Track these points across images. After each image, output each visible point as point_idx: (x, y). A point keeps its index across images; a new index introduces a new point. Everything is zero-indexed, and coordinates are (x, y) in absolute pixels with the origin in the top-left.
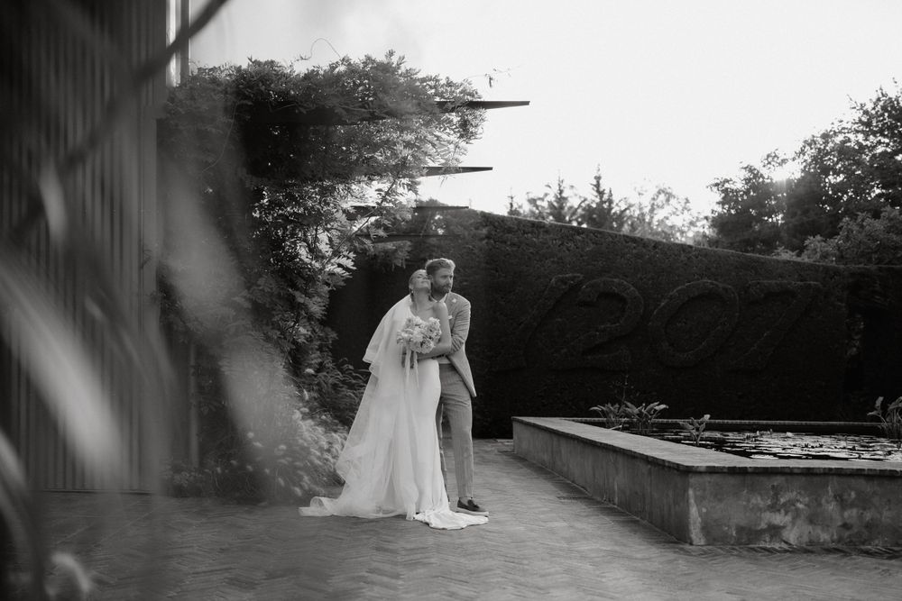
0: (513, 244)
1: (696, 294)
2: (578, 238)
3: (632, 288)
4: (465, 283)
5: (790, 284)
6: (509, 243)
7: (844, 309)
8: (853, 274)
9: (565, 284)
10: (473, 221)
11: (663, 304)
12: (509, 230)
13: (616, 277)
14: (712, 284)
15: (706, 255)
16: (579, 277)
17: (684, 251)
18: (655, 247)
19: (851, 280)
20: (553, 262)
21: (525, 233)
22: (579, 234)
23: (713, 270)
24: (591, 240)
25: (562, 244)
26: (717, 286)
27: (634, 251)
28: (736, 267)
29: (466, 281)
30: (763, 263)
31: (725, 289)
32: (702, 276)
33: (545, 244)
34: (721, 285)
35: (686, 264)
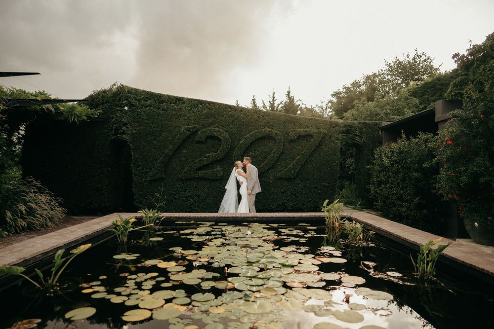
0: (163, 110)
1: (260, 136)
2: (200, 106)
3: (225, 133)
4: (134, 131)
5: (310, 130)
6: (161, 109)
7: (339, 144)
8: (345, 126)
9: (189, 131)
10: (143, 96)
11: (241, 142)
12: (163, 102)
13: (218, 127)
14: (269, 131)
15: (268, 116)
16: (196, 127)
17: (256, 113)
18: (241, 111)
19: (344, 129)
20: (184, 119)
21: (171, 103)
22: (201, 104)
23: (271, 123)
24: (207, 107)
25: (191, 109)
26: (271, 131)
27: (230, 113)
28: (284, 122)
29: (135, 130)
30: (298, 119)
31: (276, 134)
32: (264, 126)
33: (181, 109)
34: (274, 131)
35: (257, 120)
